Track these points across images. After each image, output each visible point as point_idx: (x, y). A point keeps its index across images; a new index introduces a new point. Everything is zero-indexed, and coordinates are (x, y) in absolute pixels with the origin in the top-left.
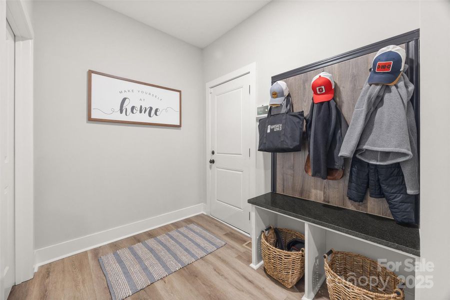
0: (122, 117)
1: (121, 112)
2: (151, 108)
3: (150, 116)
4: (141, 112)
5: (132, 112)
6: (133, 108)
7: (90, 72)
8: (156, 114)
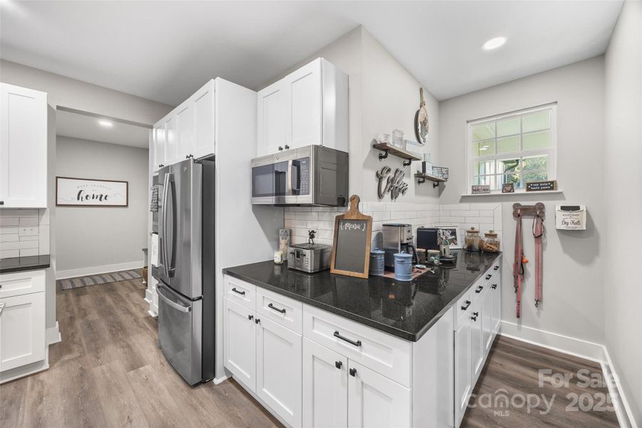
0: (80, 202)
1: (78, 199)
2: (102, 196)
3: (100, 200)
4: (93, 198)
5: (87, 198)
6: (87, 196)
7: (57, 178)
8: (105, 199)
